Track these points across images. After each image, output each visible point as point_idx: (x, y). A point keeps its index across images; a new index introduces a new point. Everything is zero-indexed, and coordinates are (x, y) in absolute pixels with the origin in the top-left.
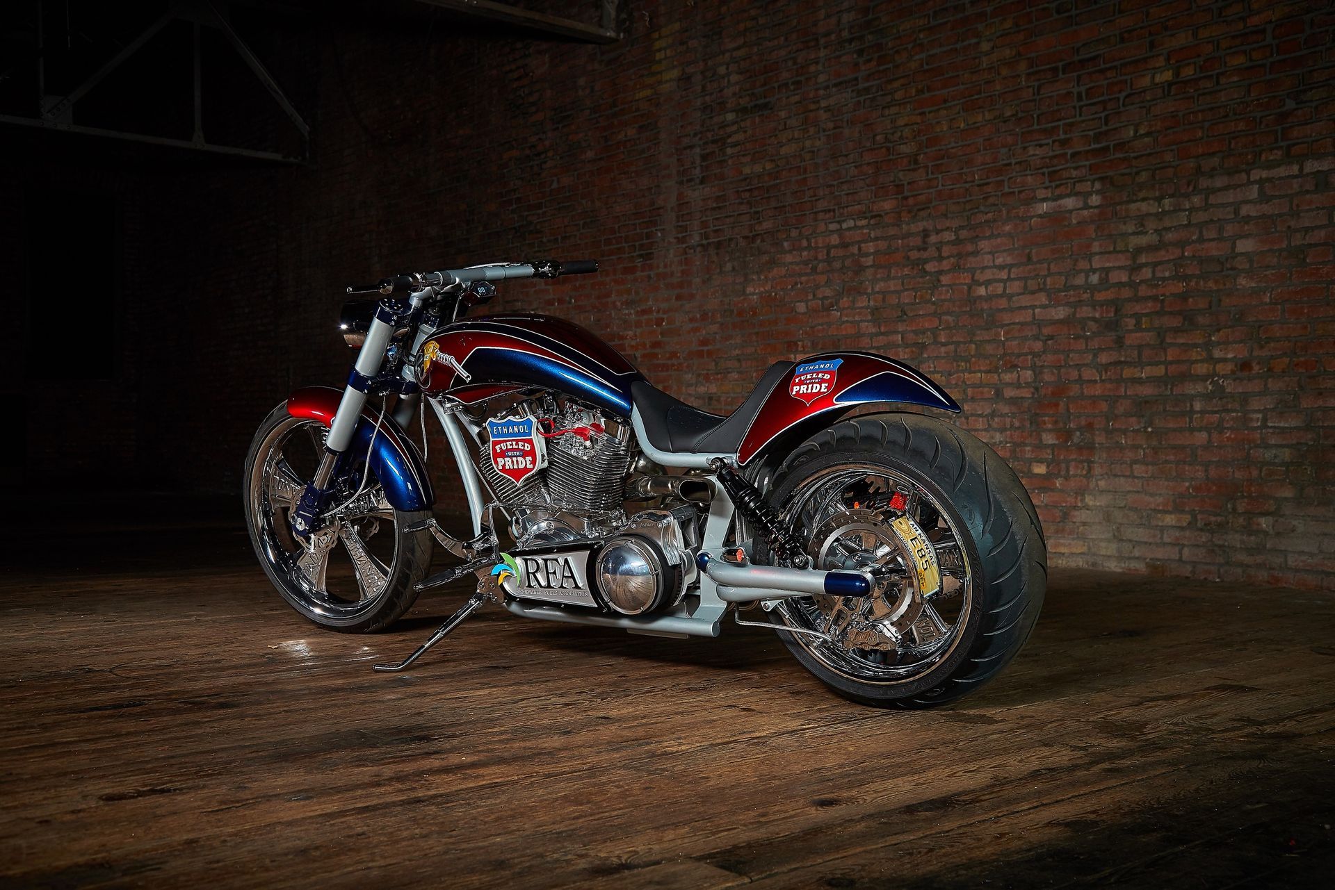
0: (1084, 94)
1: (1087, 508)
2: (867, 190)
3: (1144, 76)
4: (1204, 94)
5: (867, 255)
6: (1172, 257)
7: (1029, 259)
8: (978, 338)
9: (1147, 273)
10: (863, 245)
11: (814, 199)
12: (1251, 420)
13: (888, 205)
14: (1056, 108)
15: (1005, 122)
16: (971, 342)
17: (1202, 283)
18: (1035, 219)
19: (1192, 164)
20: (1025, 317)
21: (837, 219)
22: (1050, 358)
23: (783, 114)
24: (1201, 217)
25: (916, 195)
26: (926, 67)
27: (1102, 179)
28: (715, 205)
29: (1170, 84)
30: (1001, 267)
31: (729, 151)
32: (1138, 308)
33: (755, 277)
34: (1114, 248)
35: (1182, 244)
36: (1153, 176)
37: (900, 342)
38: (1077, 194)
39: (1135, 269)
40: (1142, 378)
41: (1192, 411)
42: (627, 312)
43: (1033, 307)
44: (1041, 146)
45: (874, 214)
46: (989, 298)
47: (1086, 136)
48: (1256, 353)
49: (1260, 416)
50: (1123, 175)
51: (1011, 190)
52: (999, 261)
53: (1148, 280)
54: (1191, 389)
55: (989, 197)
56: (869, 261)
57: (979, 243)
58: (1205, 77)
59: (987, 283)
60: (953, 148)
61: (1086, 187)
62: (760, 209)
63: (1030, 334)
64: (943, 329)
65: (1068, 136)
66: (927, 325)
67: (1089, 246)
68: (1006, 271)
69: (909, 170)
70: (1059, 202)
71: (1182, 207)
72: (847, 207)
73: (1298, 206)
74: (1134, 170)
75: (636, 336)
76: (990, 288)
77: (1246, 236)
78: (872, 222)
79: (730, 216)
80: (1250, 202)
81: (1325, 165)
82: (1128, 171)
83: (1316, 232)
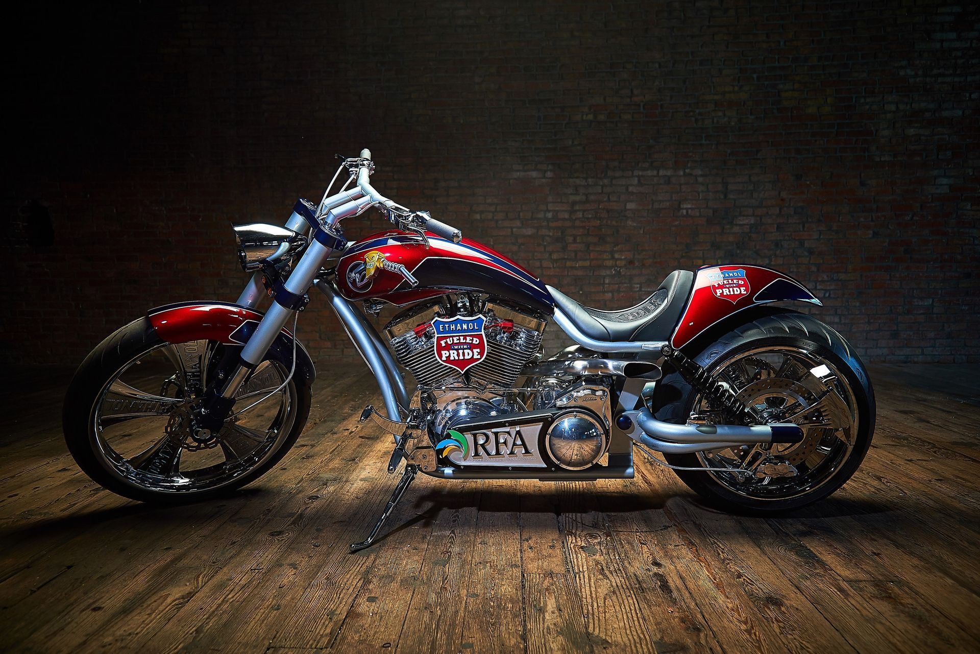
0: (542, 118)
3: (577, 115)
4: (608, 130)
6: (593, 208)
7: (508, 201)
9: (580, 215)
13: (407, 161)
14: (524, 122)
15: (491, 124)
17: (609, 221)
18: (512, 180)
19: (604, 163)
20: (507, 232)
23: (316, 90)
24: (608, 189)
25: (428, 157)
26: (435, 83)
27: (552, 164)
29: (591, 122)
30: (491, 205)
32: (574, 232)
34: (561, 200)
35: (598, 202)
36: (583, 166)
38: (538, 170)
39: (573, 212)
40: (577, 267)
41: (604, 283)
43: (512, 228)
44: (516, 141)
46: (483, 220)
47: (543, 140)
48: (636, 257)
49: (638, 286)
50: (565, 163)
51: (497, 163)
52: (489, 201)
53: (580, 218)
54: (603, 273)
55: (482, 164)
57: (475, 190)
58: (610, 122)
61: (544, 167)
62: (297, 150)
65: (532, 138)
67: (546, 198)
68: (494, 206)
69: (423, 142)
70: (528, 173)
71: (598, 184)
73: (656, 190)
74: (572, 162)
76: (483, 215)
77: (631, 201)
80: (634, 185)
81: (669, 173)
82: (568, 162)
83: (665, 203)
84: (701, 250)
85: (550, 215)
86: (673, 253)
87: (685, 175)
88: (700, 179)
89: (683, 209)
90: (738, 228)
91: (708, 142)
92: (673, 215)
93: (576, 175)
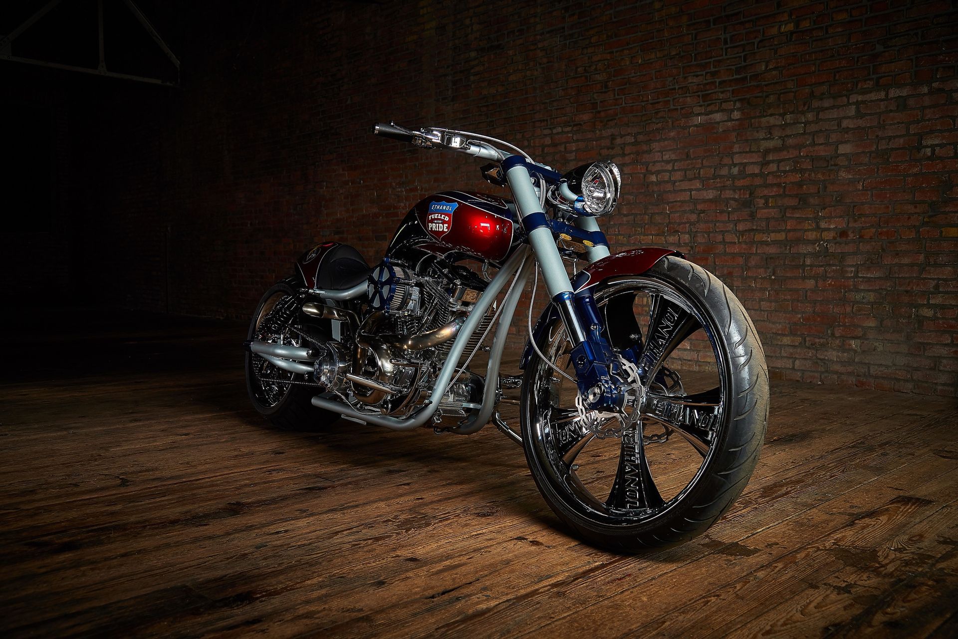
0: (729, 40)
2: (571, 106)
3: (773, 27)
4: (815, 41)
5: (571, 152)
6: (791, 157)
7: (688, 156)
8: (650, 211)
9: (773, 167)
10: (568, 145)
11: (532, 112)
12: (847, 272)
13: (586, 117)
14: (708, 49)
15: (671, 59)
16: (645, 214)
17: (813, 174)
18: (692, 128)
19: (807, 90)
20: (685, 196)
21: (549, 127)
22: (702, 226)
23: (511, 53)
24: (813, 128)
25: (606, 110)
26: (614, 20)
27: (739, 100)
28: (462, 116)
29: (792, 33)
30: (668, 162)
31: (472, 78)
32: (766, 192)
34: (750, 149)
35: (799, 147)
36: (779, 98)
38: (723, 111)
39: (764, 164)
40: (768, 241)
41: (804, 265)
42: (400, 190)
43: (691, 190)
44: (697, 76)
45: (575, 123)
46: (659, 183)
47: (731, 69)
48: (851, 225)
49: (853, 269)
50: (756, 97)
51: (676, 107)
52: (666, 157)
53: (775, 172)
54: (804, 249)
55: (660, 111)
56: (572, 156)
57: (652, 145)
58: (817, 28)
59: (658, 173)
60: (633, 77)
61: (730, 105)
62: (494, 119)
63: (688, 209)
64: (625, 205)
65: (716, 69)
67: (731, 148)
68: (671, 164)
69: (601, 92)
70: (710, 116)
71: (799, 121)
72: (556, 118)
73: (884, 121)
74: (765, 94)
75: (406, 206)
76: (660, 176)
77: (846, 142)
78: (575, 129)
79: (473, 124)
80: (849, 117)
81: (904, 92)
82: (760, 94)
83: (897, 140)
85: (735, 170)
86: (909, 218)
87: (931, 93)
89: (927, 147)
92: (910, 157)
93: (770, 112)
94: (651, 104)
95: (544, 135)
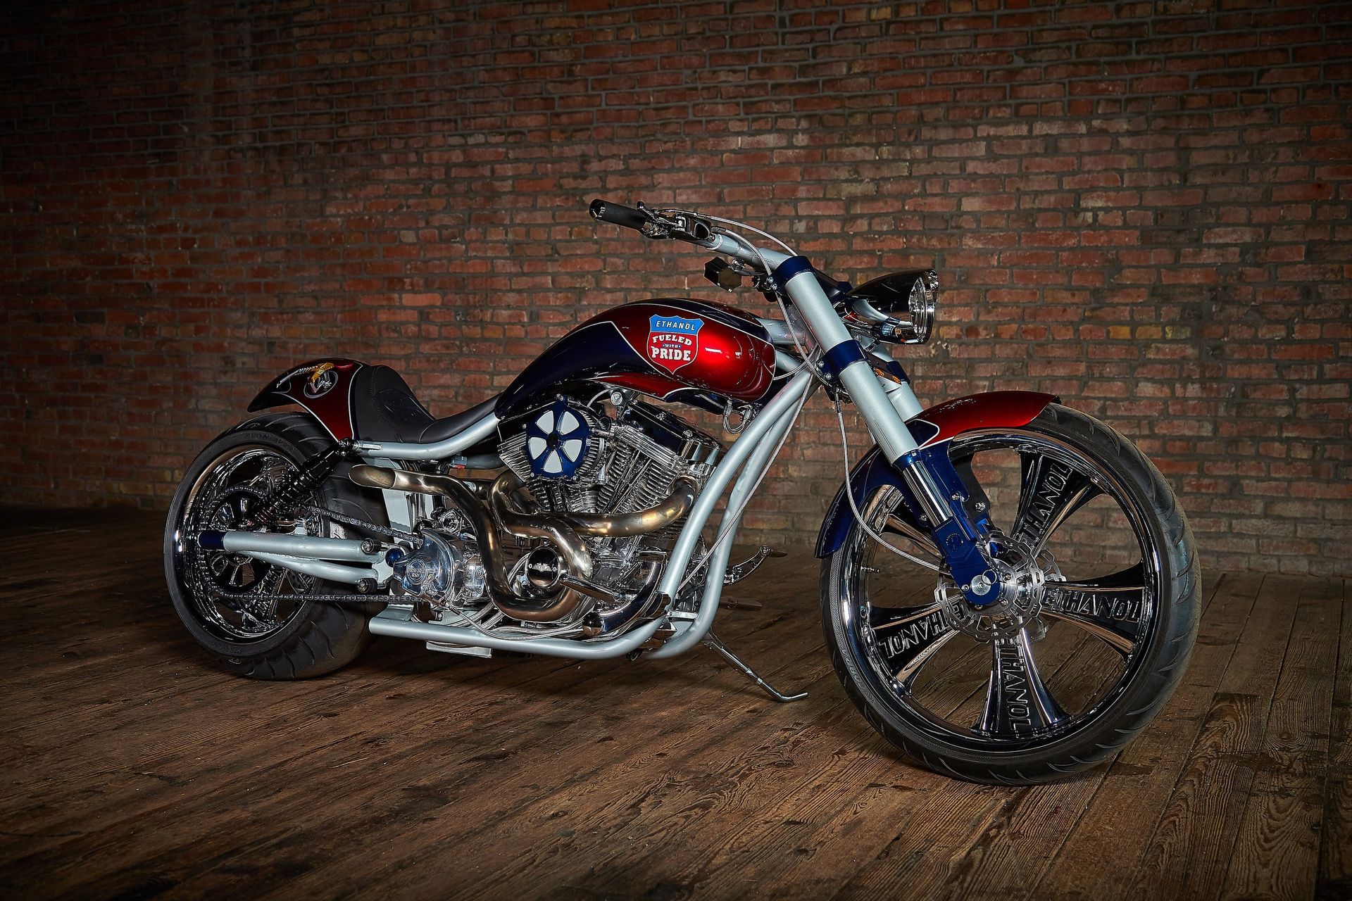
0: (787, 20)
1: (790, 479)
2: (503, 101)
3: (859, 9)
4: (926, 38)
5: (504, 178)
6: (890, 210)
7: (720, 198)
8: (655, 286)
9: (862, 225)
10: (497, 166)
11: (425, 104)
12: (978, 387)
13: (532, 121)
14: (753, 31)
15: (688, 39)
17: (925, 240)
18: (727, 154)
19: (913, 112)
21: (460, 132)
24: (923, 169)
25: (572, 113)
27: (808, 117)
28: (274, 99)
29: (889, 23)
31: (296, 32)
32: (851, 263)
33: (339, 195)
34: (825, 195)
35: (902, 197)
36: (870, 120)
37: (550, 286)
38: (779, 131)
39: (849, 219)
41: (913, 377)
42: (134, 227)
44: (735, 72)
45: (512, 130)
47: (790, 67)
48: (982, 318)
49: (987, 383)
50: (834, 115)
51: (698, 119)
52: (683, 199)
53: (865, 233)
54: (912, 353)
55: (670, 123)
56: (506, 186)
57: (656, 176)
58: (927, 20)
60: (620, 62)
61: (791, 123)
62: (346, 110)
64: (608, 273)
65: (767, 65)
66: (586, 267)
67: (794, 190)
69: (561, 82)
70: (758, 138)
71: (903, 157)
72: (475, 118)
73: (1027, 168)
74: (847, 111)
75: (149, 259)
77: (973, 195)
78: (511, 139)
79: (299, 115)
80: (977, 159)
81: (1055, 129)
82: (840, 111)
83: (1045, 197)
84: (1126, 305)
85: (801, 227)
86: (1065, 311)
87: (1091, 133)
88: (1125, 142)
89: (1087, 210)
90: (1212, 252)
91: (1142, 56)
92: (1065, 223)
93: (856, 139)
94: (656, 109)
95: (450, 146)
